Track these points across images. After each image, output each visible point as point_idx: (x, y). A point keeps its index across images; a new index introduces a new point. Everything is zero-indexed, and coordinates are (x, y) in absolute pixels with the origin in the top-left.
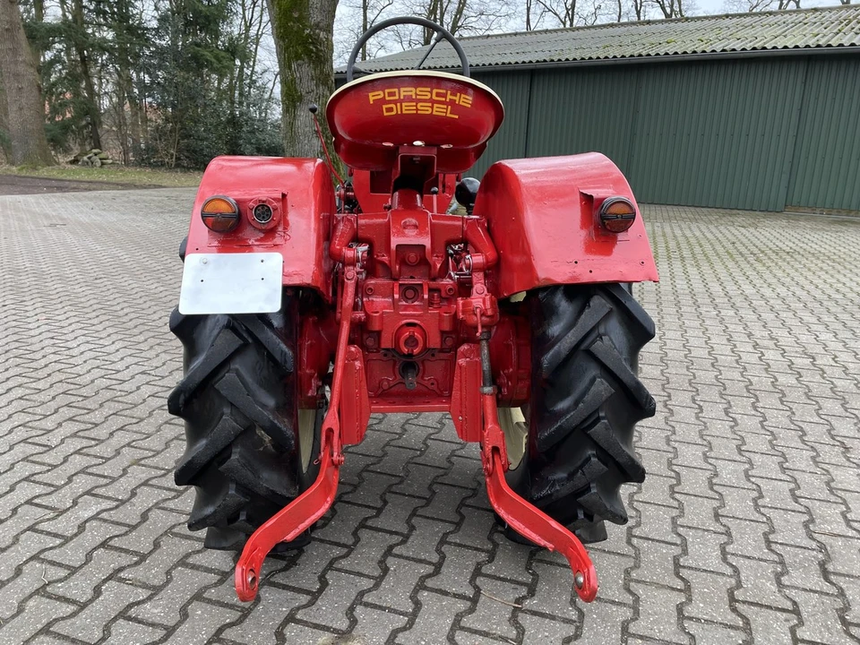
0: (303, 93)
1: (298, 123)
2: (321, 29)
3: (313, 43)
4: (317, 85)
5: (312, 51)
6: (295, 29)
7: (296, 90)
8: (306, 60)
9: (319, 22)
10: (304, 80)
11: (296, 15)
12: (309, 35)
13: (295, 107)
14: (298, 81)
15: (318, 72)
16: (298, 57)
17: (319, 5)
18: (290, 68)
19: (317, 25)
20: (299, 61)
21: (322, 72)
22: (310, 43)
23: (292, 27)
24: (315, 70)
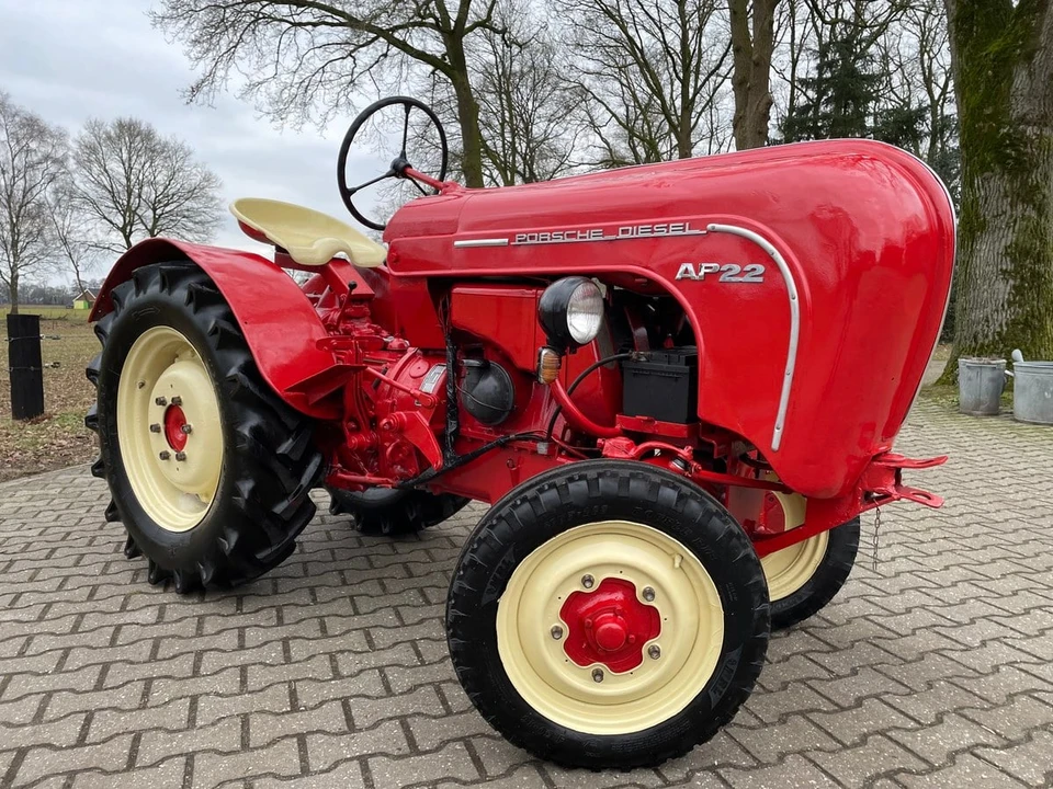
0: (988, 218)
1: (976, 261)
2: (1028, 124)
3: (1012, 145)
4: (1013, 205)
5: (1009, 156)
6: (986, 131)
7: (977, 217)
8: (998, 170)
9: (1025, 115)
10: (992, 200)
11: (988, 111)
12: (1008, 134)
13: (973, 239)
14: (981, 202)
15: (1017, 184)
16: (984, 167)
17: (1025, 92)
18: (971, 185)
19: (1022, 119)
20: (986, 174)
21: (1024, 183)
22: (1007, 146)
23: (981, 129)
24: (1011, 182)
